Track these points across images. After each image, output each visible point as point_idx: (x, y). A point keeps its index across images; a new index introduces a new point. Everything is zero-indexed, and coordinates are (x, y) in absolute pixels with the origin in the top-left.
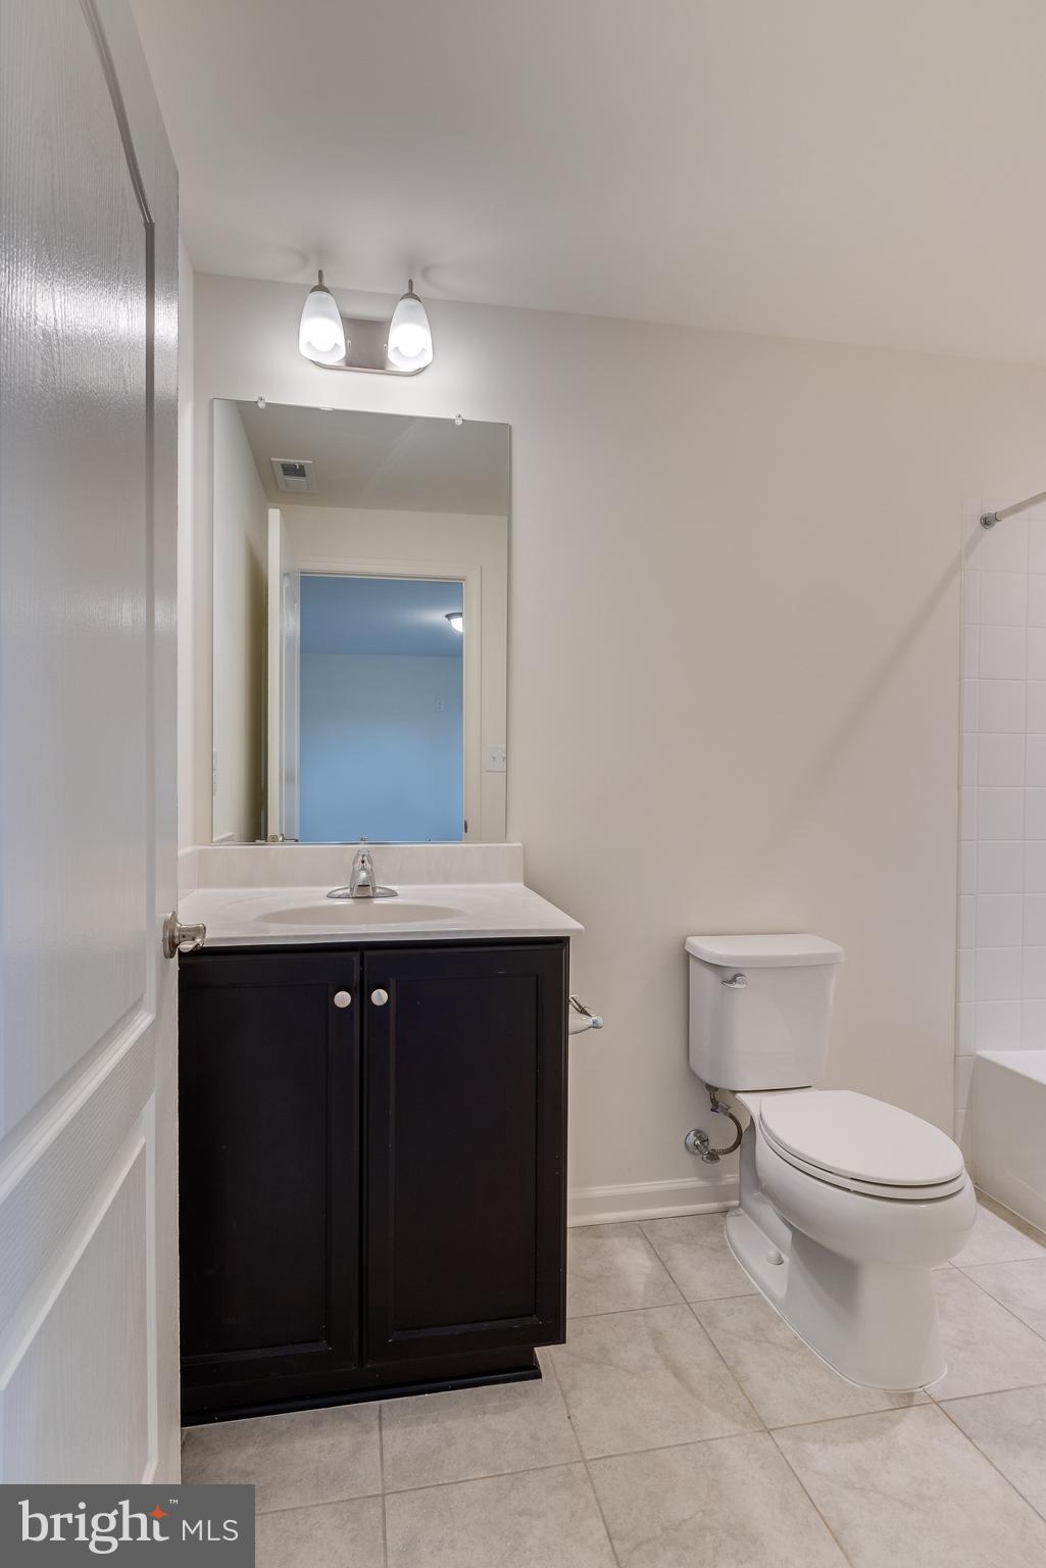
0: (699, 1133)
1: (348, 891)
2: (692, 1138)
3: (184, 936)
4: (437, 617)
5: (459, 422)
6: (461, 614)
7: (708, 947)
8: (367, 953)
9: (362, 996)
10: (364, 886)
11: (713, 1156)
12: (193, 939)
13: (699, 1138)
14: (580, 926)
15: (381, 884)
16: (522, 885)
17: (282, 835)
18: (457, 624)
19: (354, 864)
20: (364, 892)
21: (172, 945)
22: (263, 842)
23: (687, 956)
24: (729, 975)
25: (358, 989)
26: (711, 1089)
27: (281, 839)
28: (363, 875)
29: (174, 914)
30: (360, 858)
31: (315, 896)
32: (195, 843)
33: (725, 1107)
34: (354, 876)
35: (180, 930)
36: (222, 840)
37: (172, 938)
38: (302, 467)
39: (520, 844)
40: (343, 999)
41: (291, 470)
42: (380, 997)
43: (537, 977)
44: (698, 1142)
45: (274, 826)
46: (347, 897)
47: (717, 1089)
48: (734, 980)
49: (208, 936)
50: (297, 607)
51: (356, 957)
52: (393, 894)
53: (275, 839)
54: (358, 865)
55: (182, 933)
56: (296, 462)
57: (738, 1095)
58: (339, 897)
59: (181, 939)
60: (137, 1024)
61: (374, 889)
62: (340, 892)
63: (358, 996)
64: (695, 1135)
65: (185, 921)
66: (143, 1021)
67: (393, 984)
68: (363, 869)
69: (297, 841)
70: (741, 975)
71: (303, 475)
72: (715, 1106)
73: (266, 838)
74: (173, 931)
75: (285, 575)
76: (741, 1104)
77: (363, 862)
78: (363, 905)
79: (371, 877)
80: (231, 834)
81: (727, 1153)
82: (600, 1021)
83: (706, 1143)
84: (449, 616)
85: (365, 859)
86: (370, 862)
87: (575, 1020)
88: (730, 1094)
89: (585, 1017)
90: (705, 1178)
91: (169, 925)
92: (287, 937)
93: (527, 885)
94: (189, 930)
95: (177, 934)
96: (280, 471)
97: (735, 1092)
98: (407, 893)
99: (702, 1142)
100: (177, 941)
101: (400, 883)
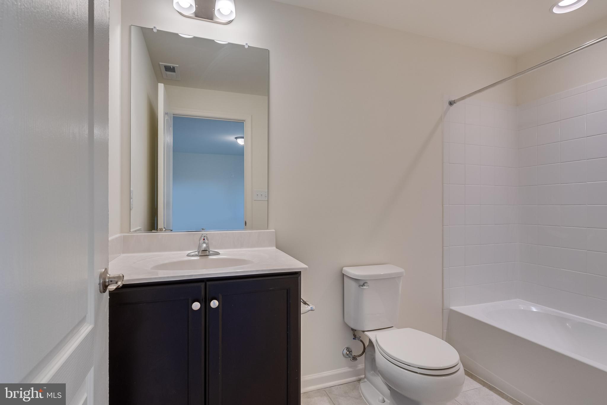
0: (348, 349)
1: (197, 253)
2: (345, 351)
3: (111, 281)
4: (231, 138)
5: (246, 47)
6: (243, 138)
7: (352, 272)
8: (208, 283)
9: (205, 303)
10: (205, 250)
11: (354, 358)
12: (117, 283)
13: (348, 351)
14: (305, 266)
15: (212, 250)
16: (275, 248)
17: (165, 228)
18: (241, 142)
19: (200, 240)
20: (205, 253)
21: (104, 287)
22: (156, 231)
23: (343, 275)
24: (362, 283)
25: (204, 300)
26: (353, 330)
27: (164, 230)
28: (204, 245)
29: (106, 269)
30: (203, 238)
31: (181, 256)
32: (122, 232)
33: (359, 337)
34: (200, 246)
35: (109, 278)
36: (136, 231)
37: (104, 282)
38: (174, 68)
39: (274, 230)
40: (196, 306)
41: (169, 69)
42: (214, 304)
43: (287, 290)
44: (348, 353)
45: (161, 223)
46: (196, 256)
47: (356, 330)
48: (363, 285)
49: (125, 278)
50: (171, 129)
51: (202, 285)
52: (218, 254)
53: (161, 230)
54: (202, 241)
55: (110, 280)
56: (171, 65)
57: (366, 333)
58: (193, 256)
59: (110, 282)
60: (82, 331)
61: (209, 252)
62: (193, 254)
63: (203, 304)
64: (346, 350)
65: (112, 273)
66: (86, 330)
67: (220, 297)
68: (204, 243)
69: (172, 230)
70: (366, 283)
71: (174, 72)
72: (355, 337)
73: (157, 230)
74: (105, 279)
75: (166, 114)
76: (366, 336)
77: (204, 239)
78: (204, 259)
79: (208, 246)
80: (140, 228)
81: (360, 356)
82: (314, 308)
83: (351, 352)
84: (236, 138)
85: (205, 238)
86: (207, 239)
87: (304, 308)
88: (362, 333)
89: (306, 306)
90: (350, 367)
91: (103, 275)
92: (168, 277)
93: (278, 247)
94: (114, 278)
95: (107, 280)
96: (163, 69)
97: (364, 331)
98: (224, 253)
99: (350, 352)
100: (107, 284)
101: (221, 248)
